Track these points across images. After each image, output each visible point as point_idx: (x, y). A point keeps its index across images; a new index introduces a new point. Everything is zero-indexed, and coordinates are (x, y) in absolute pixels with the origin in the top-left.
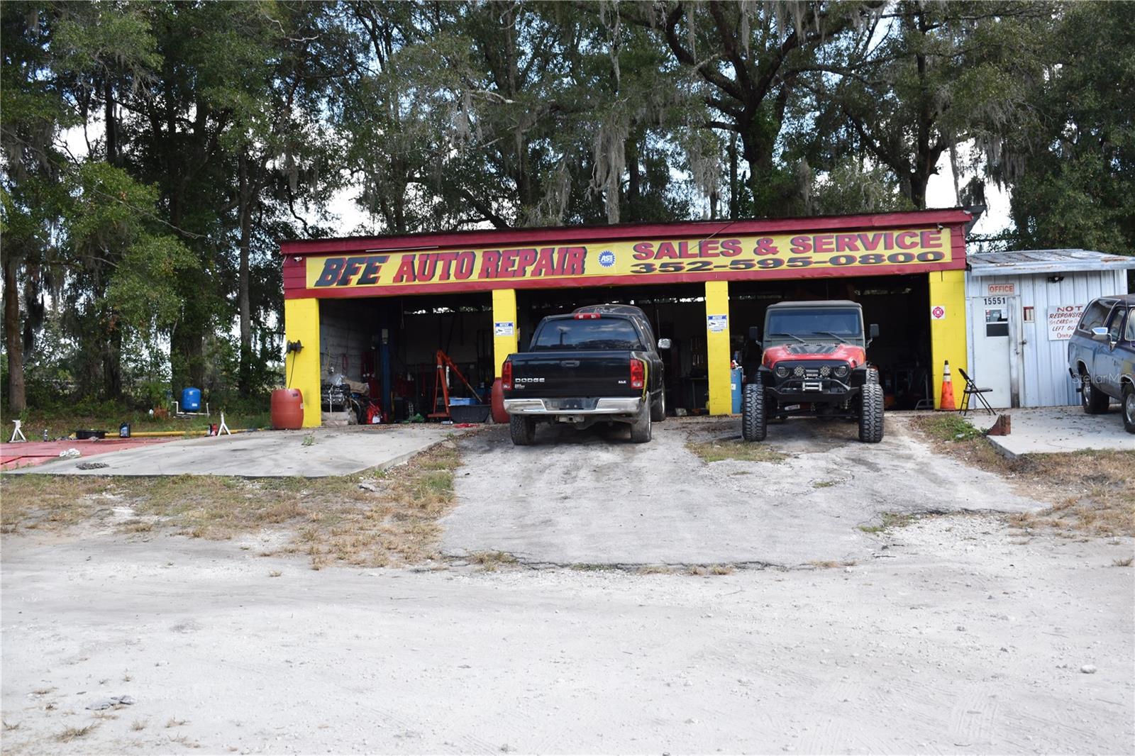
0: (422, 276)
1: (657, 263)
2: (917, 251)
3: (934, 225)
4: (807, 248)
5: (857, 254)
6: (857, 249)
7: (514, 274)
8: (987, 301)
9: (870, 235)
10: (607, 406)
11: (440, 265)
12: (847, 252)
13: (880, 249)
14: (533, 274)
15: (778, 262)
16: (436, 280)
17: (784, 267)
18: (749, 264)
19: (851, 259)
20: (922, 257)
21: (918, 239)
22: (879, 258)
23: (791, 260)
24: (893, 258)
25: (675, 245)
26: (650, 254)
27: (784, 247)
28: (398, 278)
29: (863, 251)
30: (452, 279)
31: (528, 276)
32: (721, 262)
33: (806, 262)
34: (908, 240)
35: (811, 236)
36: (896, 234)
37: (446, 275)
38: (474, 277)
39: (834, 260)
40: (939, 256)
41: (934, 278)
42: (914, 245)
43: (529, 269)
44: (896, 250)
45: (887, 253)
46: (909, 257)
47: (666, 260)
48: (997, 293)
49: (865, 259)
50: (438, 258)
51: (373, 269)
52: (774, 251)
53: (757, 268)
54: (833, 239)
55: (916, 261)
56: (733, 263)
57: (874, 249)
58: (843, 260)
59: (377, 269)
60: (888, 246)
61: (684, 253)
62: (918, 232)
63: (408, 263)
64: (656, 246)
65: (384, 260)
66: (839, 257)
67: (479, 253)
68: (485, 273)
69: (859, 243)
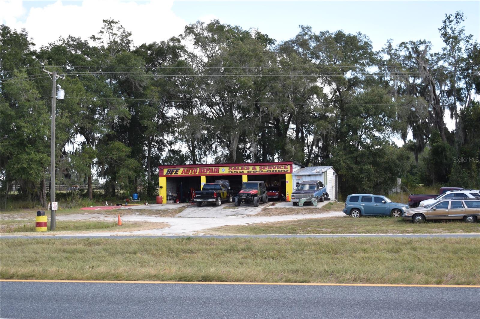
0: (187, 173)
1: (233, 171)
2: (283, 170)
3: (286, 165)
4: (262, 169)
7: (205, 173)
8: (297, 180)
9: (274, 166)
10: (210, 200)
11: (191, 171)
12: (270, 170)
13: (276, 169)
14: (209, 173)
15: (257, 171)
16: (190, 174)
18: (251, 172)
19: (270, 171)
20: (284, 171)
21: (284, 167)
22: (276, 171)
23: (259, 171)
24: (278, 171)
25: (237, 167)
26: (232, 169)
27: (258, 168)
28: (182, 173)
29: (273, 169)
30: (193, 174)
31: (208, 173)
32: (245, 171)
33: (262, 171)
34: (282, 167)
35: (263, 166)
36: (279, 166)
37: (192, 173)
38: (197, 173)
39: (267, 171)
40: (287, 171)
41: (287, 175)
43: (208, 172)
44: (279, 169)
45: (278, 170)
46: (282, 171)
47: (235, 170)
48: (298, 178)
49: (273, 171)
50: (190, 169)
51: (177, 171)
52: (256, 169)
53: (252, 172)
54: (267, 167)
56: (248, 171)
59: (178, 171)
60: (278, 169)
61: (238, 169)
63: (184, 170)
64: (233, 168)
65: (179, 169)
67: (198, 169)
68: (199, 172)
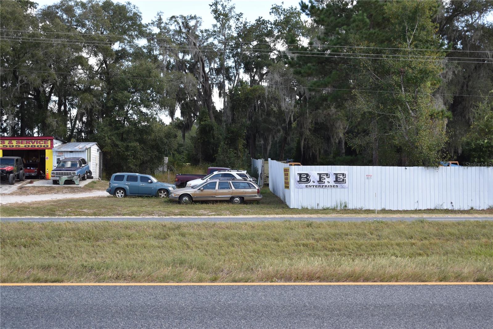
3: (47, 139)
4: (19, 143)
5: (30, 145)
6: (30, 144)
8: (57, 156)
9: (33, 141)
12: (28, 144)
13: (35, 144)
15: (13, 146)
17: (14, 147)
18: (7, 146)
19: (29, 146)
20: (44, 146)
21: (43, 142)
22: (35, 146)
23: (16, 146)
27: (14, 143)
33: (19, 146)
34: (41, 142)
35: (20, 141)
36: (39, 141)
39: (25, 146)
40: (48, 146)
41: (47, 151)
42: (42, 143)
44: (39, 144)
45: (37, 145)
46: (41, 146)
48: (59, 154)
49: (32, 146)
52: (12, 143)
53: (8, 147)
54: (25, 142)
55: (43, 147)
56: (3, 146)
57: (34, 144)
58: (27, 146)
60: (37, 143)
62: (43, 141)
66: (26, 146)
69: (31, 143)
